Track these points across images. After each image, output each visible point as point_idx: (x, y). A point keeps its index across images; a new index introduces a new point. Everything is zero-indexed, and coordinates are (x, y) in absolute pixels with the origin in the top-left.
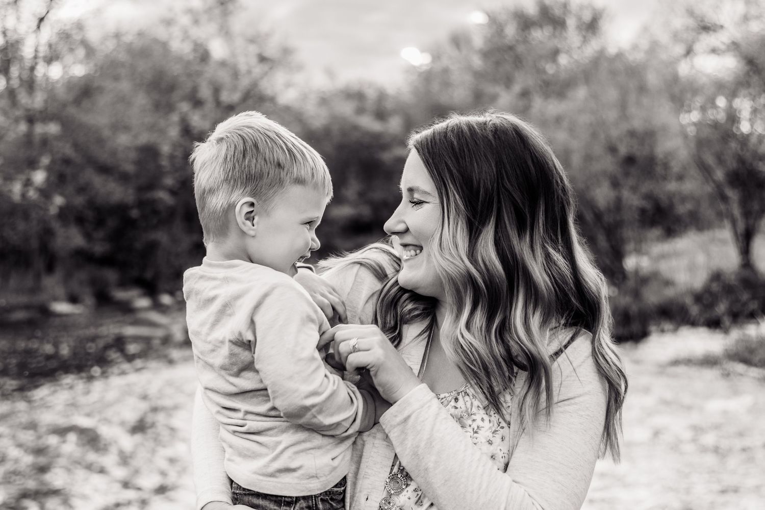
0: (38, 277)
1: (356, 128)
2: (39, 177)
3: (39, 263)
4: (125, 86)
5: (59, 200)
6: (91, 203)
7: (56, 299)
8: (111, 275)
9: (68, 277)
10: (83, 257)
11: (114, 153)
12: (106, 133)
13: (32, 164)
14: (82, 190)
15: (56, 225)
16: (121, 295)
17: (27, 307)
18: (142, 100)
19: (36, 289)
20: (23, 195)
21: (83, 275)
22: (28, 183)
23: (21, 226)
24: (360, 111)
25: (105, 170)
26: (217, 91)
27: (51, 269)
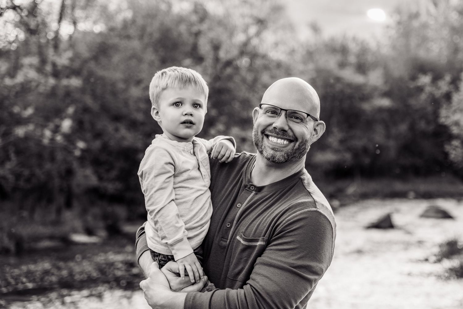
0: (59, 211)
1: (338, 79)
2: (66, 125)
3: (60, 200)
4: (136, 44)
5: (81, 145)
6: (105, 147)
7: (75, 231)
8: (121, 211)
9: (84, 212)
11: (126, 103)
12: (121, 86)
13: (59, 113)
14: (98, 135)
15: (75, 165)
16: (128, 228)
17: (51, 238)
19: (57, 223)
20: (52, 140)
21: (96, 210)
22: (56, 130)
23: (48, 166)
24: (342, 65)
25: (117, 118)
26: (216, 47)
27: (68, 205)
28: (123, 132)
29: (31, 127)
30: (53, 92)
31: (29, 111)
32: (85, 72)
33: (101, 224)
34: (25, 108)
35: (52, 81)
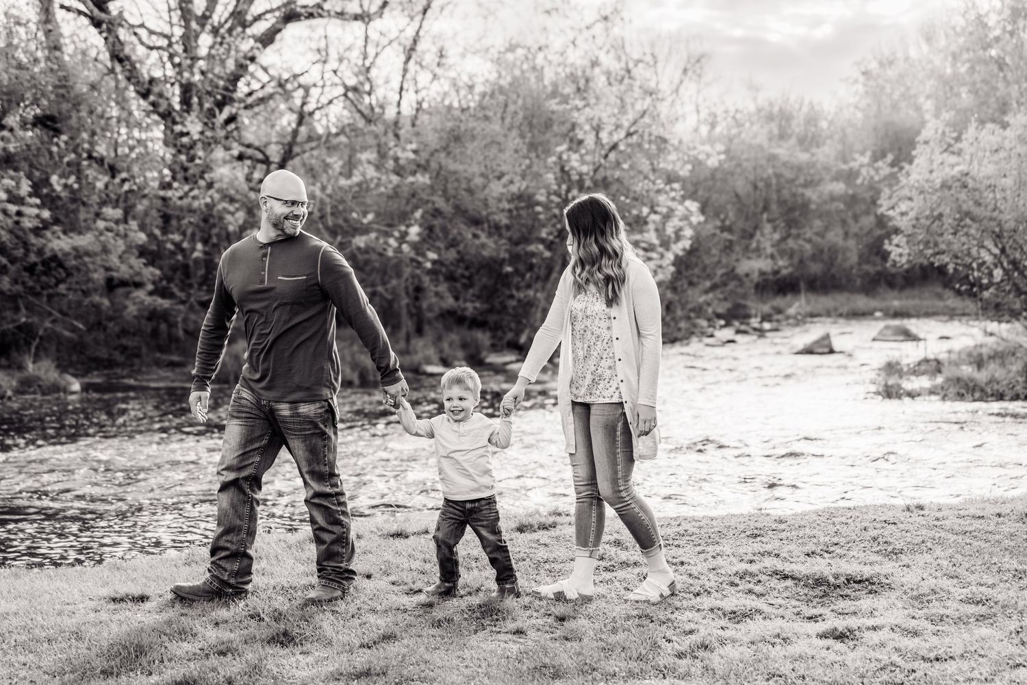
0: (407, 340)
2: (414, 232)
3: (409, 325)
4: (496, 127)
5: (432, 255)
6: (461, 258)
7: (429, 362)
8: (483, 337)
9: (438, 339)
10: (454, 318)
11: (485, 203)
12: (478, 181)
13: (404, 217)
14: (453, 244)
15: (426, 280)
18: (514, 141)
19: (406, 352)
20: (398, 250)
21: (453, 337)
22: (403, 237)
23: (393, 283)
25: (476, 222)
27: (419, 331)
28: (483, 238)
29: (373, 235)
30: (395, 194)
31: (370, 217)
32: (434, 165)
33: (460, 354)
34: (365, 214)
35: (395, 179)
